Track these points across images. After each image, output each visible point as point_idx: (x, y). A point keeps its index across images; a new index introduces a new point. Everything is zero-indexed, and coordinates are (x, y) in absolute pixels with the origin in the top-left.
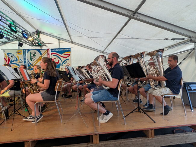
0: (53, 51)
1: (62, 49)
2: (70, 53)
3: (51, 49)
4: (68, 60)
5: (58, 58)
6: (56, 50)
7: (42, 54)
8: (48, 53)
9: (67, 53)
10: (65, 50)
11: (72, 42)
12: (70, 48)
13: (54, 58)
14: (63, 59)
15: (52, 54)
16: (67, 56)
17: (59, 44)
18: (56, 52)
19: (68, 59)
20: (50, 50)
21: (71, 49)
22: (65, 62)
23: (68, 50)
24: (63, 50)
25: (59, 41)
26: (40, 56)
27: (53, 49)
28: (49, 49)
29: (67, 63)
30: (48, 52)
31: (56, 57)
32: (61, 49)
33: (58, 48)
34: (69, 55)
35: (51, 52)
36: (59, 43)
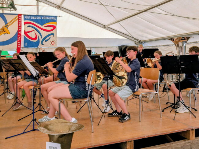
0: (28, 19)
1: (44, 16)
2: (56, 24)
3: (24, 15)
4: (51, 36)
5: (35, 31)
6: (33, 18)
7: (8, 22)
8: (18, 22)
9: (51, 24)
10: (48, 18)
11: (59, 7)
12: (56, 17)
13: (28, 31)
14: (44, 34)
15: (25, 23)
16: (52, 28)
17: (38, 9)
18: (32, 20)
19: (53, 34)
20: (23, 17)
21: (58, 17)
22: (47, 39)
23: (53, 18)
24: (45, 18)
25: (38, 3)
26: (4, 25)
27: (27, 16)
28: (20, 15)
29: (51, 40)
30: (19, 20)
31: (33, 29)
32: (41, 16)
33: (35, 14)
34: (55, 27)
35: (25, 19)
36: (38, 6)
